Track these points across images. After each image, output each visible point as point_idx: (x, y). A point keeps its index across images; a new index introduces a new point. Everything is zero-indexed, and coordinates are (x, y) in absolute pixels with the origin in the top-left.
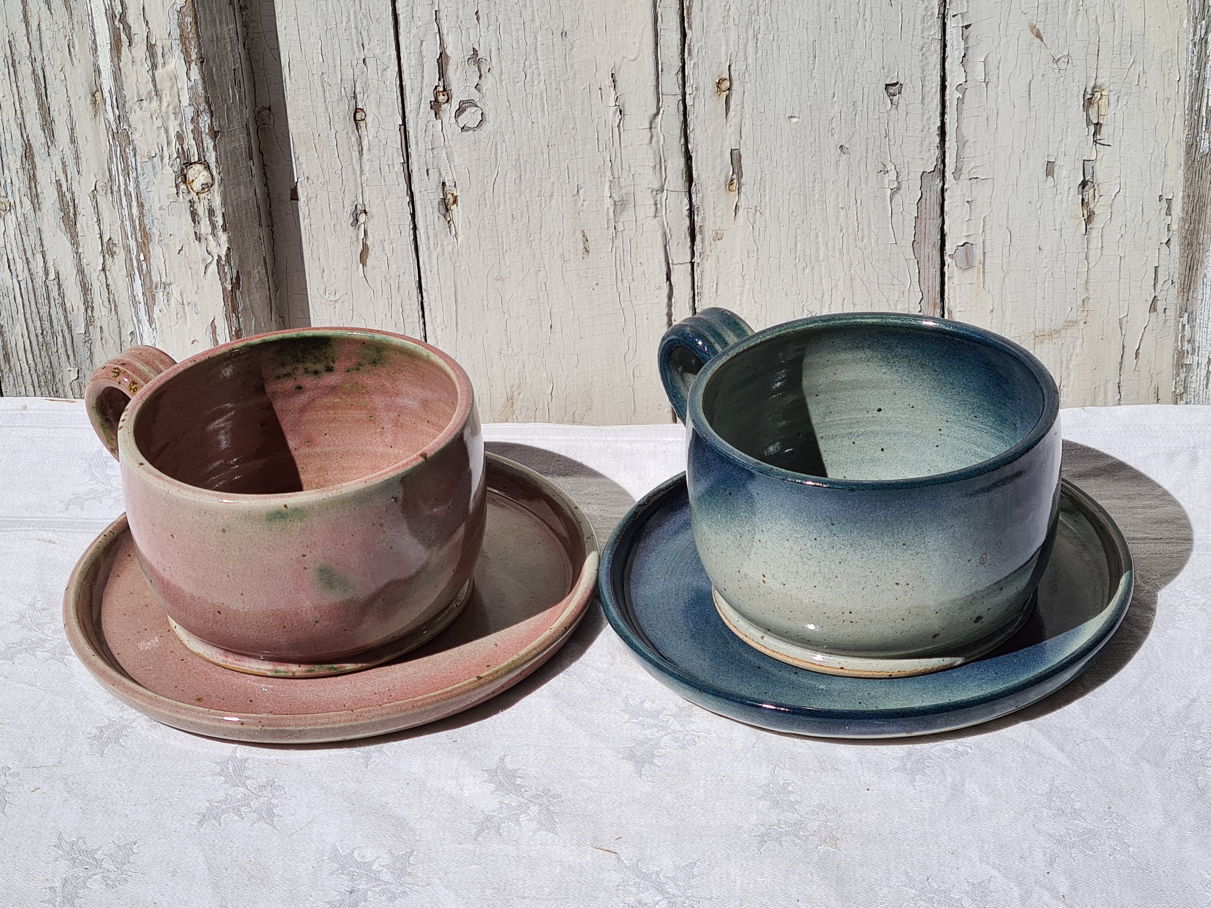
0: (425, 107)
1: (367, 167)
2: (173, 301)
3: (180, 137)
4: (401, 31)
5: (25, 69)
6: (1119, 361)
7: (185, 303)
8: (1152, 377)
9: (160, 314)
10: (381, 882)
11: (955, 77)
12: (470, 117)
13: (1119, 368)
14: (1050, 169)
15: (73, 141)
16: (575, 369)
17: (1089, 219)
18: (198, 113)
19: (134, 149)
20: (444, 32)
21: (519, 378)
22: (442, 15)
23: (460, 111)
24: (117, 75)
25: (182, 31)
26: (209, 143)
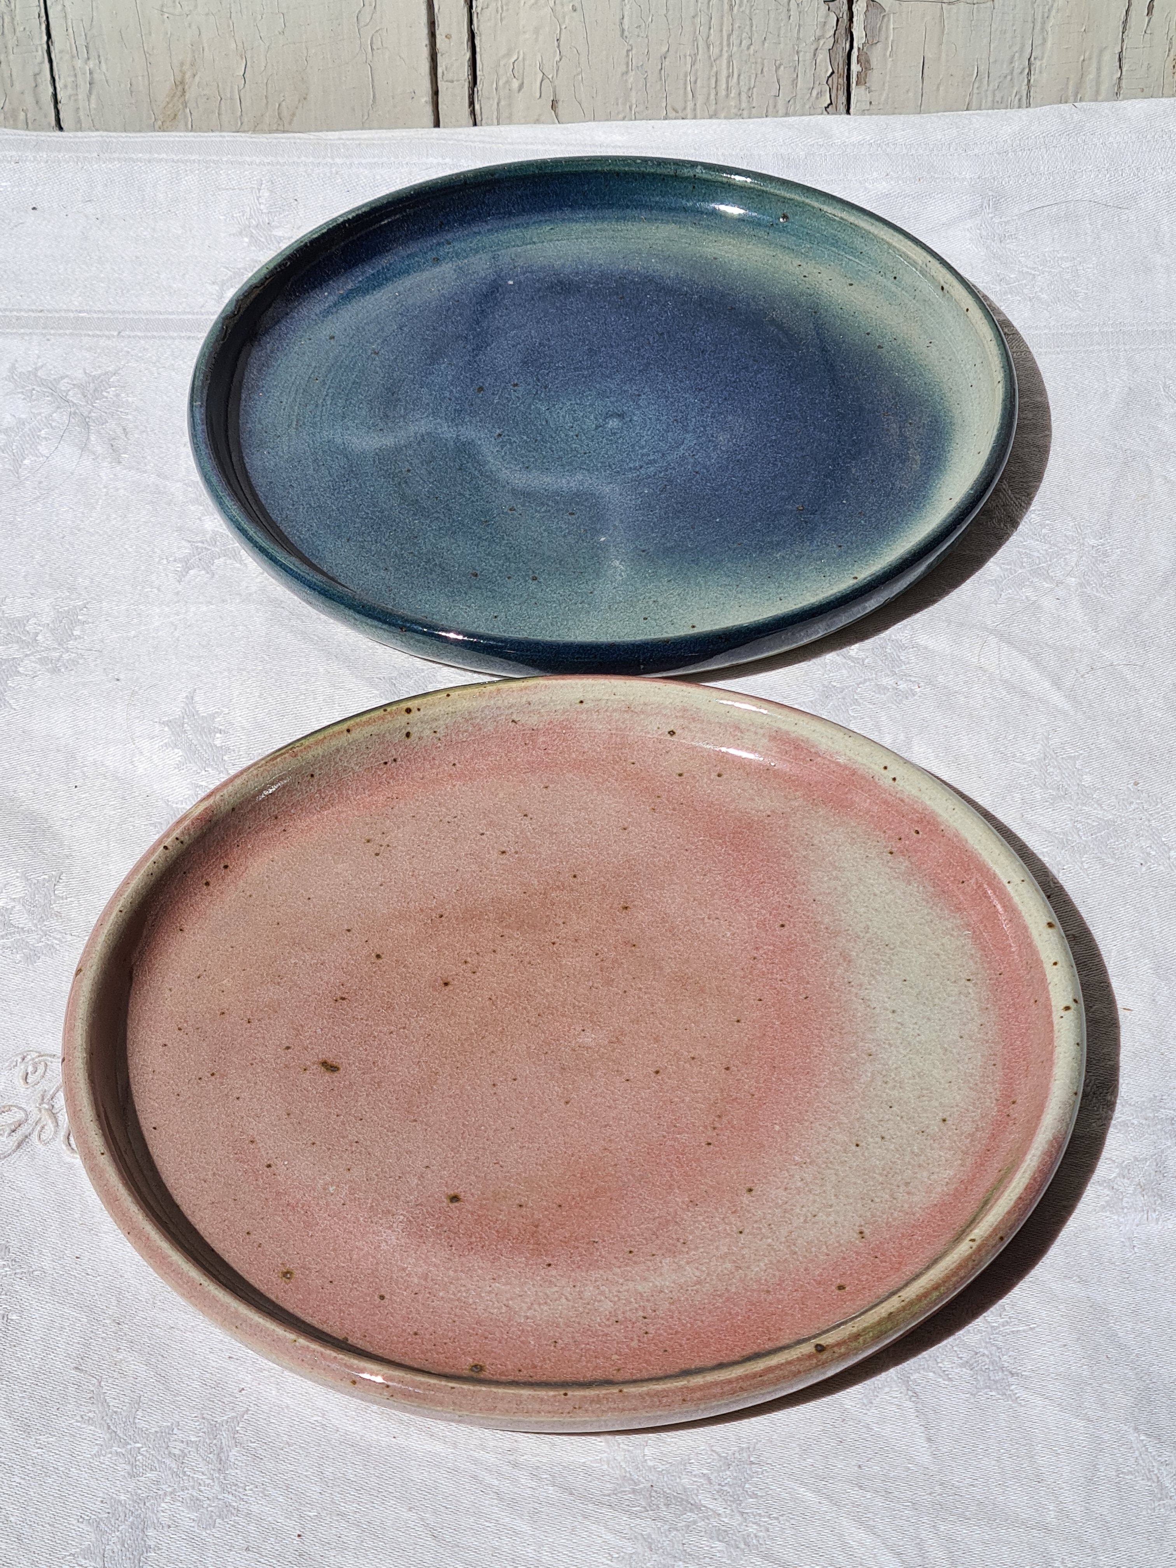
6: (1123, 18)
8: (1171, 43)
10: (12, 930)
13: (1121, 29)
16: (281, 37)
21: (193, 51)
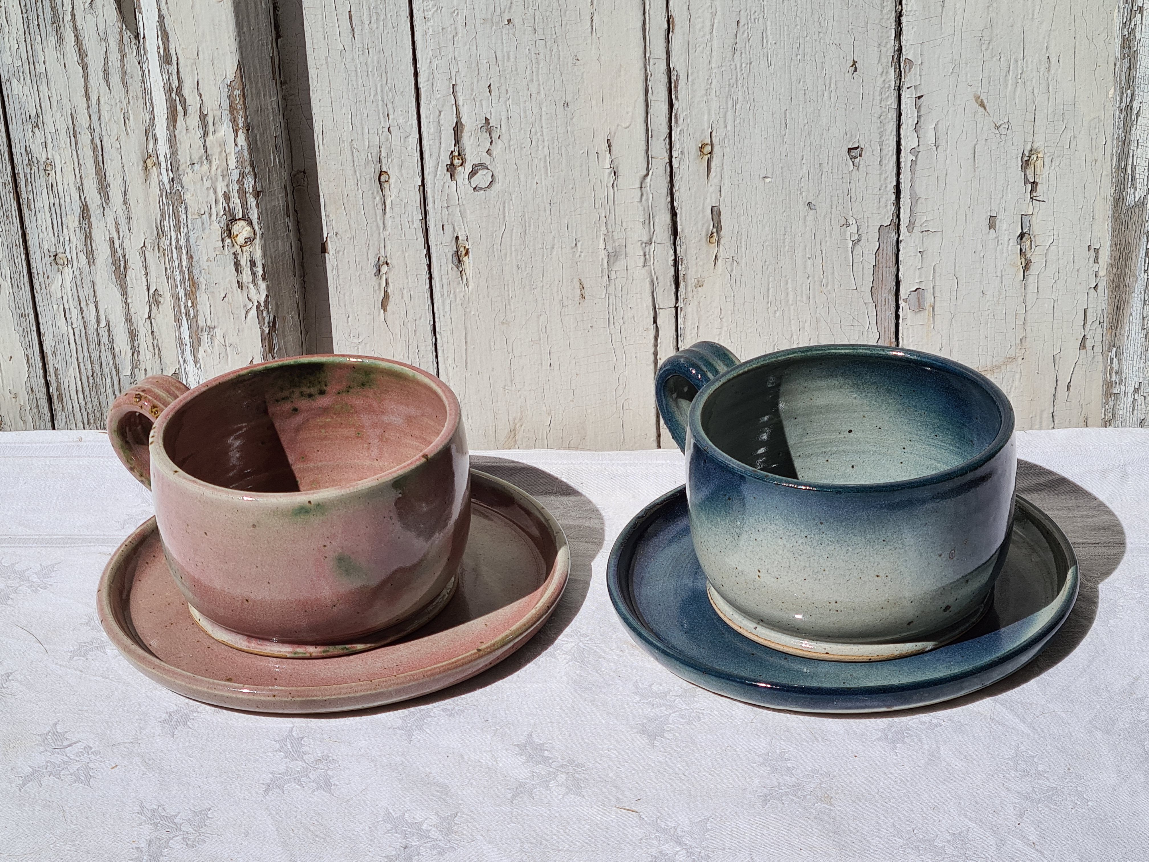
0: (442, 170)
1: (389, 223)
2: (216, 343)
3: (227, 197)
4: (422, 102)
5: (85, 139)
6: (1053, 392)
7: (227, 344)
8: (1082, 407)
9: (205, 355)
10: (430, 840)
11: (909, 141)
12: (482, 178)
13: (1052, 399)
14: (992, 222)
15: (126, 202)
16: (571, 403)
17: (1026, 267)
18: (243, 175)
19: (186, 208)
20: (460, 103)
21: (521, 412)
22: (458, 88)
23: (473, 173)
24: (172, 142)
25: (231, 102)
26: (252, 201)
